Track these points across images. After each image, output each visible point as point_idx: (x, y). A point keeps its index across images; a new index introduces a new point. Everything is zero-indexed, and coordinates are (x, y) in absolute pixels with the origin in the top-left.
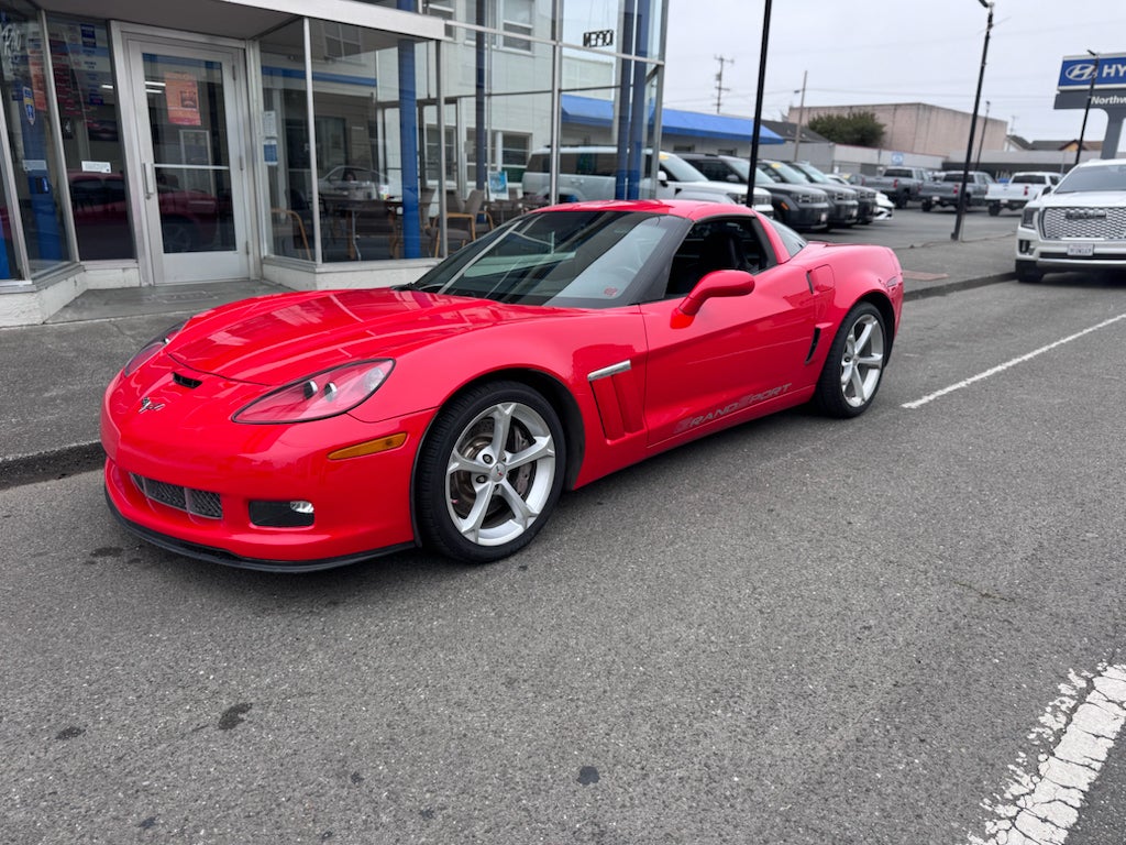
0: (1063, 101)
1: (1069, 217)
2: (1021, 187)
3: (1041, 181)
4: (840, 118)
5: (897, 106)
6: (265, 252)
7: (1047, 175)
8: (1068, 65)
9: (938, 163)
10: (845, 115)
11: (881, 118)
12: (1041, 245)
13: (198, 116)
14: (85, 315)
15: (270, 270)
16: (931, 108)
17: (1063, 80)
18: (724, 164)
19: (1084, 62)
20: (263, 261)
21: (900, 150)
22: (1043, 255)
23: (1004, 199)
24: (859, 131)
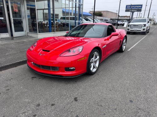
0: (127, 11)
1: (134, 26)
2: (122, 22)
3: (124, 21)
4: (97, 13)
5: (104, 11)
6: (28, 32)
7: (125, 20)
8: (127, 6)
9: (110, 19)
10: (98, 12)
11: (102, 13)
12: (130, 29)
13: (18, 10)
14: (3, 42)
15: (29, 34)
16: (108, 11)
17: (126, 8)
18: (87, 19)
19: (129, 6)
20: (28, 33)
21: (105, 17)
22: (131, 31)
23: (120, 23)
24: (99, 14)
